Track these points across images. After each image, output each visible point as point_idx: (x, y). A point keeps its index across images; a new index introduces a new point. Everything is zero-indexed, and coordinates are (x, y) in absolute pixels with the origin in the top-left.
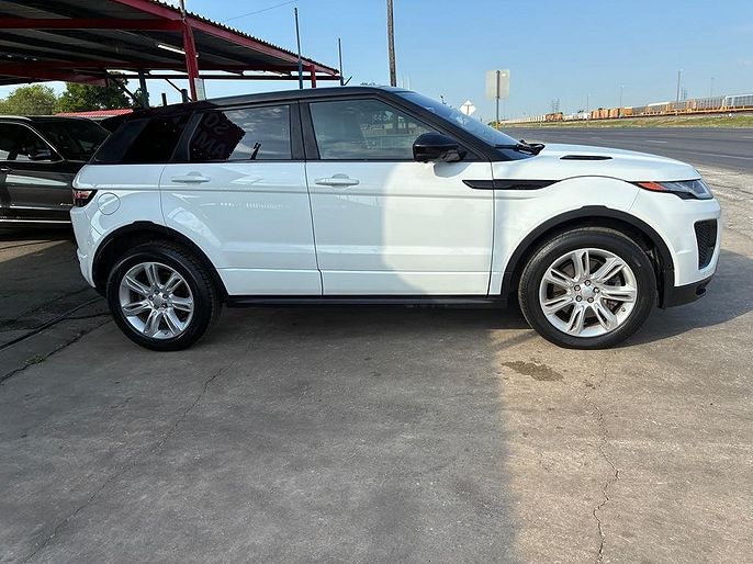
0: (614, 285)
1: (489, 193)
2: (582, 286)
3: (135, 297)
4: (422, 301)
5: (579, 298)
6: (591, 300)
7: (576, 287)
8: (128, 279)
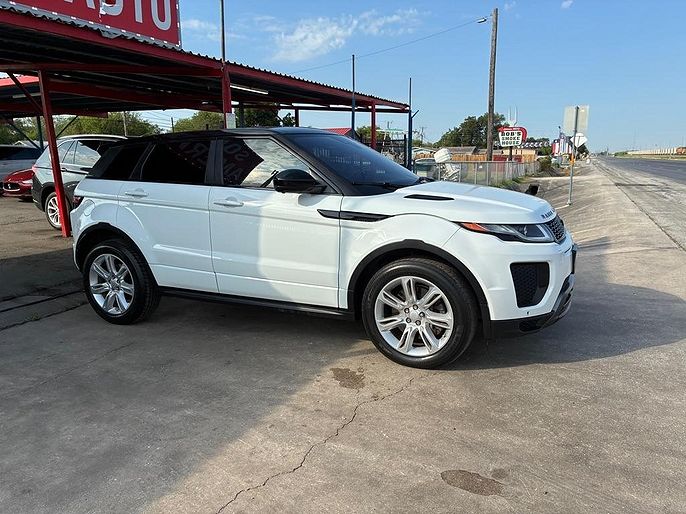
0: (438, 312)
1: (336, 221)
2: (411, 309)
3: (101, 280)
4: (290, 307)
5: (409, 320)
6: (418, 322)
7: (406, 310)
8: (96, 266)
